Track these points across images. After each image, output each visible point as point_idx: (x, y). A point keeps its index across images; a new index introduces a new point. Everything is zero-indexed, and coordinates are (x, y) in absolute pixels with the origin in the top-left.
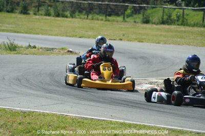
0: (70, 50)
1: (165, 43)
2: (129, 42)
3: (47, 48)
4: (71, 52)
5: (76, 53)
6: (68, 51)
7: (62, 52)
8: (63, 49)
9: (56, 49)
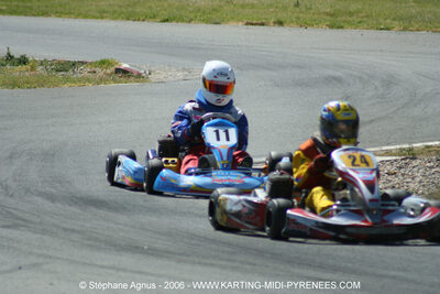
0: (125, 66)
1: (405, 29)
2: (302, 30)
3: (59, 63)
4: (125, 71)
5: (139, 75)
6: (118, 71)
7: (100, 72)
8: (103, 62)
9: (83, 63)
